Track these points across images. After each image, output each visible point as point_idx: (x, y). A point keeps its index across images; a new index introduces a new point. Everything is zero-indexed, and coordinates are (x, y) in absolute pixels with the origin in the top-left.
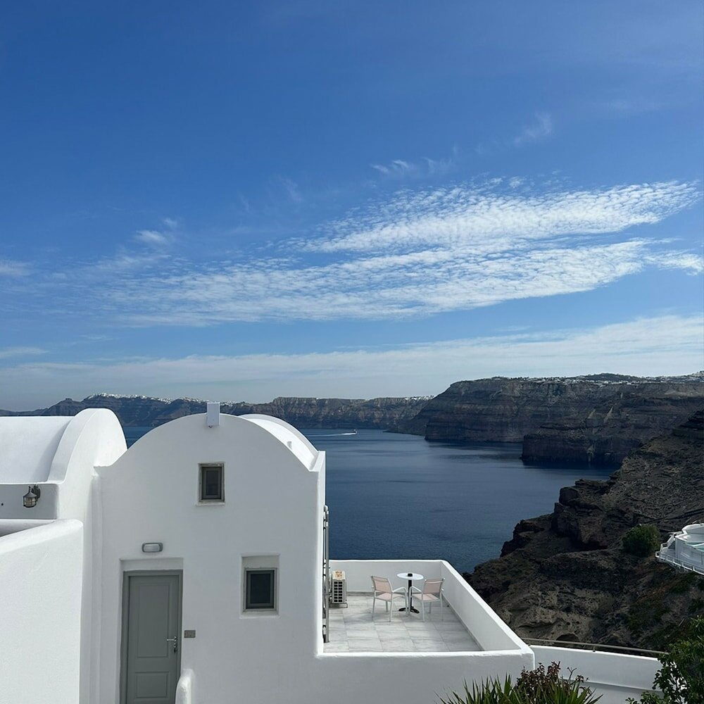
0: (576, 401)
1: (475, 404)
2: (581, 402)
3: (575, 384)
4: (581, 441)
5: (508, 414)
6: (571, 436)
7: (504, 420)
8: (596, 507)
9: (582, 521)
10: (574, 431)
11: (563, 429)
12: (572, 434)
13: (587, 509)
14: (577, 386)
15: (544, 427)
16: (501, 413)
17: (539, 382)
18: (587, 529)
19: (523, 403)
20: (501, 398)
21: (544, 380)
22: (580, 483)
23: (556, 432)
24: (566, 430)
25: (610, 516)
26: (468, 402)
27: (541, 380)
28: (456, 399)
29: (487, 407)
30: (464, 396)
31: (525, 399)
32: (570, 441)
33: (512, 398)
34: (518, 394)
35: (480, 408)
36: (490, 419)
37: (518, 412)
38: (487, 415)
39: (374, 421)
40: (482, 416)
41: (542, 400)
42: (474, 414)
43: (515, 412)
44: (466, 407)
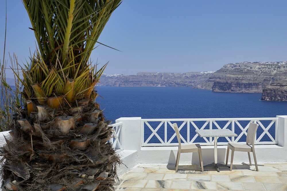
1: (236, 75)
3: (284, 65)
5: (252, 79)
6: (285, 89)
7: (250, 82)
15: (272, 85)
16: (249, 79)
17: (267, 64)
19: (259, 74)
20: (249, 72)
21: (270, 62)
23: (279, 87)
24: (283, 86)
26: (233, 74)
28: (226, 72)
29: (242, 76)
30: (230, 71)
31: (260, 72)
32: (285, 92)
33: (254, 72)
34: (257, 70)
35: (239, 76)
36: (244, 82)
37: (257, 78)
38: (242, 80)
39: (186, 83)
40: (240, 80)
41: (268, 72)
42: (236, 79)
43: (255, 79)
44: (232, 76)
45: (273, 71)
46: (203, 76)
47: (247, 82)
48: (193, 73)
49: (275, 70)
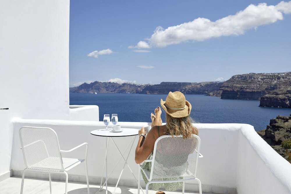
0: (284, 83)
1: (242, 84)
2: (286, 83)
3: (283, 76)
4: (284, 99)
5: (255, 88)
6: (280, 97)
7: (253, 91)
8: (282, 127)
9: (276, 132)
10: (281, 95)
11: (277, 94)
12: (280, 96)
13: (278, 128)
14: (284, 76)
15: (269, 94)
16: (252, 88)
17: (268, 75)
18: (278, 135)
19: (262, 84)
20: (252, 82)
21: (271, 74)
22: (278, 117)
23: (274, 95)
24: (278, 95)
25: (287, 131)
26: (239, 83)
27: (269, 74)
28: (234, 82)
29: (247, 85)
30: (237, 81)
31: (263, 82)
32: (280, 99)
33: (257, 82)
34: (260, 80)
35: (244, 86)
36: (248, 90)
37: (260, 87)
38: (246, 89)
39: (201, 91)
40: (244, 89)
41: (269, 82)
42: (241, 88)
43: (258, 88)
44: (238, 85)
45: (273, 81)
46: (216, 85)
47: (251, 91)
48: (207, 82)
49: (275, 80)
